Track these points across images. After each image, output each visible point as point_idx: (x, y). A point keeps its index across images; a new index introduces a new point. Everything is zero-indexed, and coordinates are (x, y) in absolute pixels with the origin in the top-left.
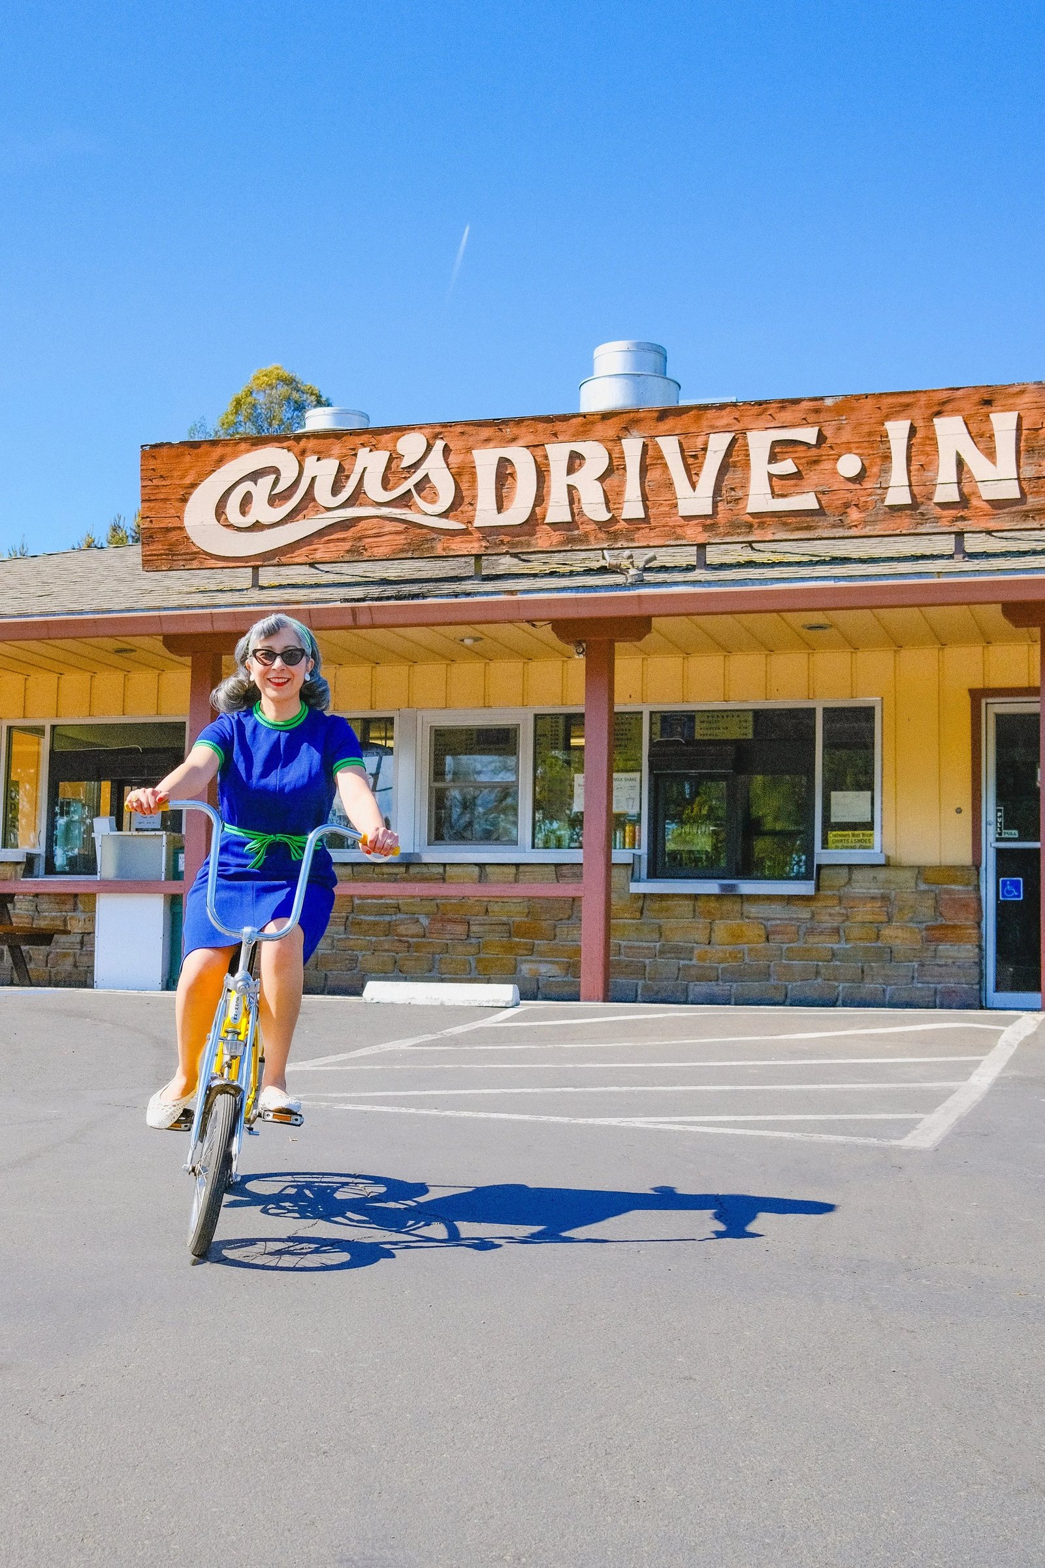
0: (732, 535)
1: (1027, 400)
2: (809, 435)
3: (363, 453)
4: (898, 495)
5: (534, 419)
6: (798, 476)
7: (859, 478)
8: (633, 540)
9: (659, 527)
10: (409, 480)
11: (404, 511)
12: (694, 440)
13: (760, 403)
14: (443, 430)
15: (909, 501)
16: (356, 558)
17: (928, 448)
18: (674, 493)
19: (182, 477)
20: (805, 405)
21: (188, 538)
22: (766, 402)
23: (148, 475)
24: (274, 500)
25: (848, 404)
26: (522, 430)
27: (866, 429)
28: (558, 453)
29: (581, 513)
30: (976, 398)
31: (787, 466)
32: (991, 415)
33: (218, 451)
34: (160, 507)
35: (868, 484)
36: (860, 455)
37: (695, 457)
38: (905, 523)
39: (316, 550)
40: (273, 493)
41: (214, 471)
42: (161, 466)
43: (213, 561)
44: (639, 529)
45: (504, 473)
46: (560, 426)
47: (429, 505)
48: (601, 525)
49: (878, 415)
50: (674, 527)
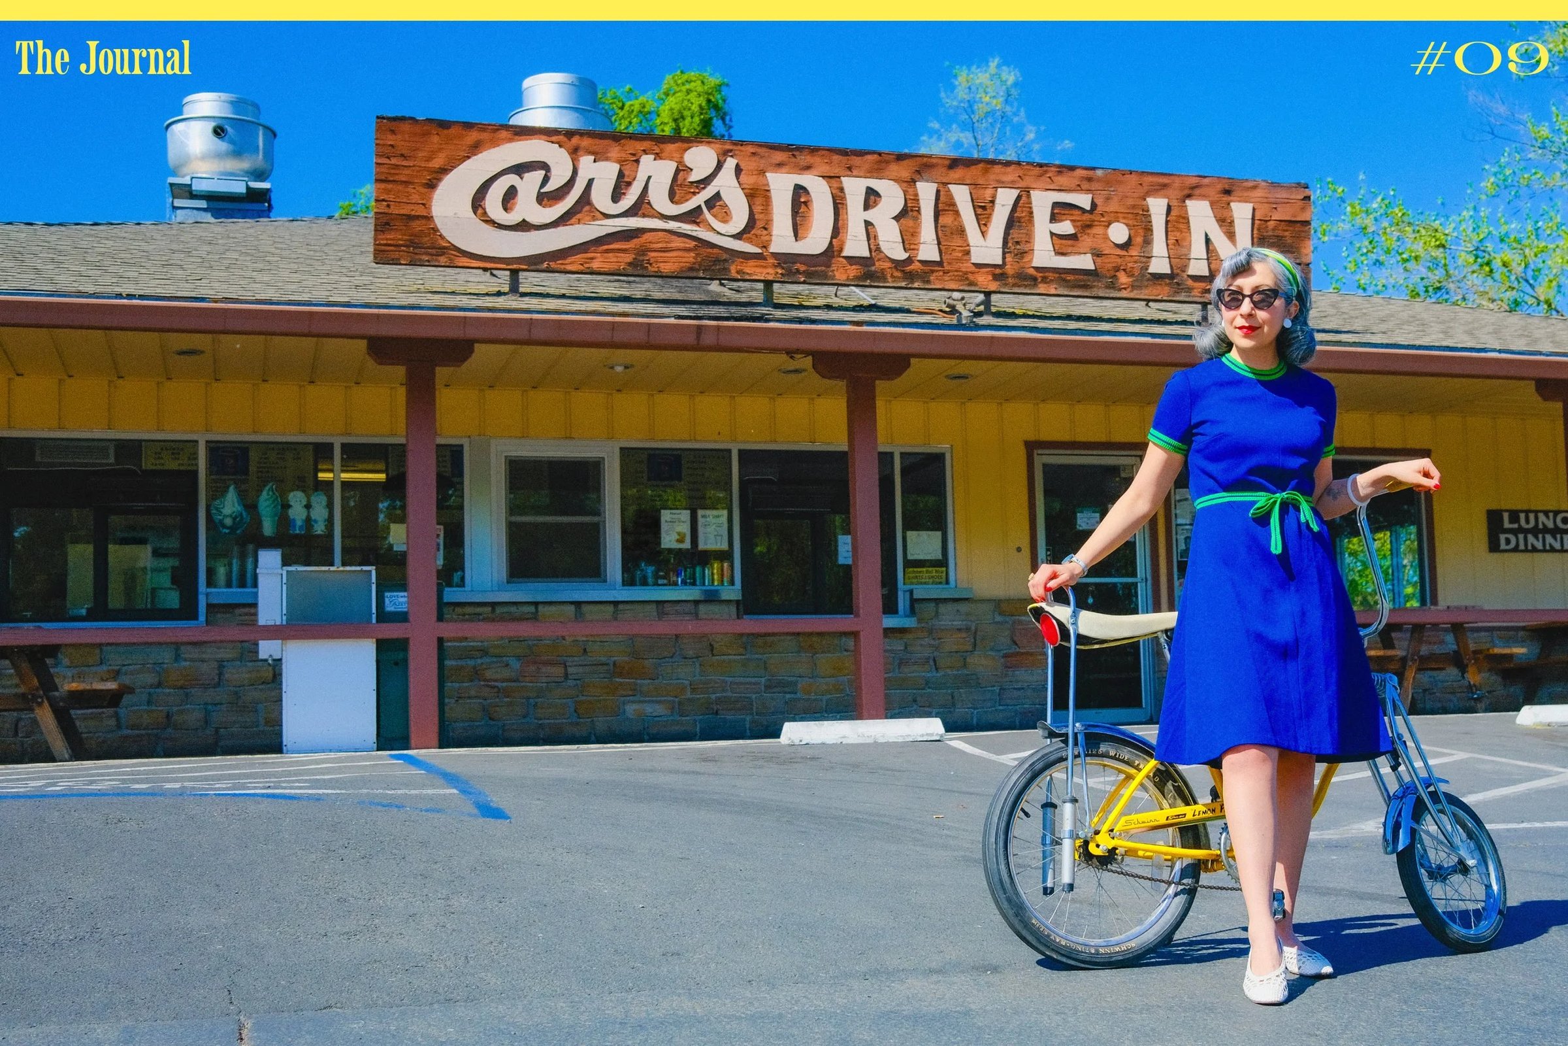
0: (1019, 286)
1: (1259, 195)
2: (1083, 200)
3: (647, 160)
4: (1160, 264)
5: (831, 150)
6: (1073, 237)
7: (1126, 246)
8: (928, 282)
9: (952, 271)
10: (698, 196)
11: (695, 227)
12: (981, 191)
13: (1041, 165)
14: (734, 148)
15: (1169, 272)
16: (640, 272)
17: (1182, 226)
18: (966, 240)
19: (429, 159)
20: (1079, 172)
21: (435, 230)
22: (1047, 165)
23: (384, 152)
24: (545, 198)
25: (1117, 176)
26: (815, 160)
27: (1130, 202)
28: (855, 187)
29: (878, 249)
30: (1220, 187)
31: (1066, 227)
32: (1232, 204)
33: (473, 136)
34: (399, 191)
35: (1134, 252)
36: (1127, 225)
37: (984, 208)
38: (1163, 291)
39: (592, 258)
40: (542, 191)
41: (469, 157)
42: (403, 143)
43: (465, 260)
44: (933, 271)
45: (800, 199)
46: (856, 160)
47: (722, 225)
48: (897, 264)
49: (1141, 191)
50: (966, 273)
